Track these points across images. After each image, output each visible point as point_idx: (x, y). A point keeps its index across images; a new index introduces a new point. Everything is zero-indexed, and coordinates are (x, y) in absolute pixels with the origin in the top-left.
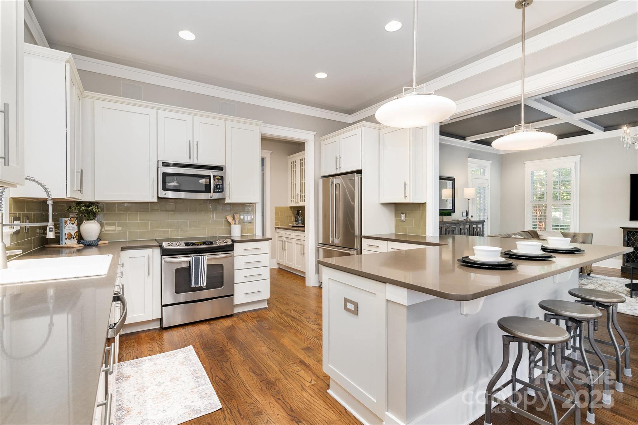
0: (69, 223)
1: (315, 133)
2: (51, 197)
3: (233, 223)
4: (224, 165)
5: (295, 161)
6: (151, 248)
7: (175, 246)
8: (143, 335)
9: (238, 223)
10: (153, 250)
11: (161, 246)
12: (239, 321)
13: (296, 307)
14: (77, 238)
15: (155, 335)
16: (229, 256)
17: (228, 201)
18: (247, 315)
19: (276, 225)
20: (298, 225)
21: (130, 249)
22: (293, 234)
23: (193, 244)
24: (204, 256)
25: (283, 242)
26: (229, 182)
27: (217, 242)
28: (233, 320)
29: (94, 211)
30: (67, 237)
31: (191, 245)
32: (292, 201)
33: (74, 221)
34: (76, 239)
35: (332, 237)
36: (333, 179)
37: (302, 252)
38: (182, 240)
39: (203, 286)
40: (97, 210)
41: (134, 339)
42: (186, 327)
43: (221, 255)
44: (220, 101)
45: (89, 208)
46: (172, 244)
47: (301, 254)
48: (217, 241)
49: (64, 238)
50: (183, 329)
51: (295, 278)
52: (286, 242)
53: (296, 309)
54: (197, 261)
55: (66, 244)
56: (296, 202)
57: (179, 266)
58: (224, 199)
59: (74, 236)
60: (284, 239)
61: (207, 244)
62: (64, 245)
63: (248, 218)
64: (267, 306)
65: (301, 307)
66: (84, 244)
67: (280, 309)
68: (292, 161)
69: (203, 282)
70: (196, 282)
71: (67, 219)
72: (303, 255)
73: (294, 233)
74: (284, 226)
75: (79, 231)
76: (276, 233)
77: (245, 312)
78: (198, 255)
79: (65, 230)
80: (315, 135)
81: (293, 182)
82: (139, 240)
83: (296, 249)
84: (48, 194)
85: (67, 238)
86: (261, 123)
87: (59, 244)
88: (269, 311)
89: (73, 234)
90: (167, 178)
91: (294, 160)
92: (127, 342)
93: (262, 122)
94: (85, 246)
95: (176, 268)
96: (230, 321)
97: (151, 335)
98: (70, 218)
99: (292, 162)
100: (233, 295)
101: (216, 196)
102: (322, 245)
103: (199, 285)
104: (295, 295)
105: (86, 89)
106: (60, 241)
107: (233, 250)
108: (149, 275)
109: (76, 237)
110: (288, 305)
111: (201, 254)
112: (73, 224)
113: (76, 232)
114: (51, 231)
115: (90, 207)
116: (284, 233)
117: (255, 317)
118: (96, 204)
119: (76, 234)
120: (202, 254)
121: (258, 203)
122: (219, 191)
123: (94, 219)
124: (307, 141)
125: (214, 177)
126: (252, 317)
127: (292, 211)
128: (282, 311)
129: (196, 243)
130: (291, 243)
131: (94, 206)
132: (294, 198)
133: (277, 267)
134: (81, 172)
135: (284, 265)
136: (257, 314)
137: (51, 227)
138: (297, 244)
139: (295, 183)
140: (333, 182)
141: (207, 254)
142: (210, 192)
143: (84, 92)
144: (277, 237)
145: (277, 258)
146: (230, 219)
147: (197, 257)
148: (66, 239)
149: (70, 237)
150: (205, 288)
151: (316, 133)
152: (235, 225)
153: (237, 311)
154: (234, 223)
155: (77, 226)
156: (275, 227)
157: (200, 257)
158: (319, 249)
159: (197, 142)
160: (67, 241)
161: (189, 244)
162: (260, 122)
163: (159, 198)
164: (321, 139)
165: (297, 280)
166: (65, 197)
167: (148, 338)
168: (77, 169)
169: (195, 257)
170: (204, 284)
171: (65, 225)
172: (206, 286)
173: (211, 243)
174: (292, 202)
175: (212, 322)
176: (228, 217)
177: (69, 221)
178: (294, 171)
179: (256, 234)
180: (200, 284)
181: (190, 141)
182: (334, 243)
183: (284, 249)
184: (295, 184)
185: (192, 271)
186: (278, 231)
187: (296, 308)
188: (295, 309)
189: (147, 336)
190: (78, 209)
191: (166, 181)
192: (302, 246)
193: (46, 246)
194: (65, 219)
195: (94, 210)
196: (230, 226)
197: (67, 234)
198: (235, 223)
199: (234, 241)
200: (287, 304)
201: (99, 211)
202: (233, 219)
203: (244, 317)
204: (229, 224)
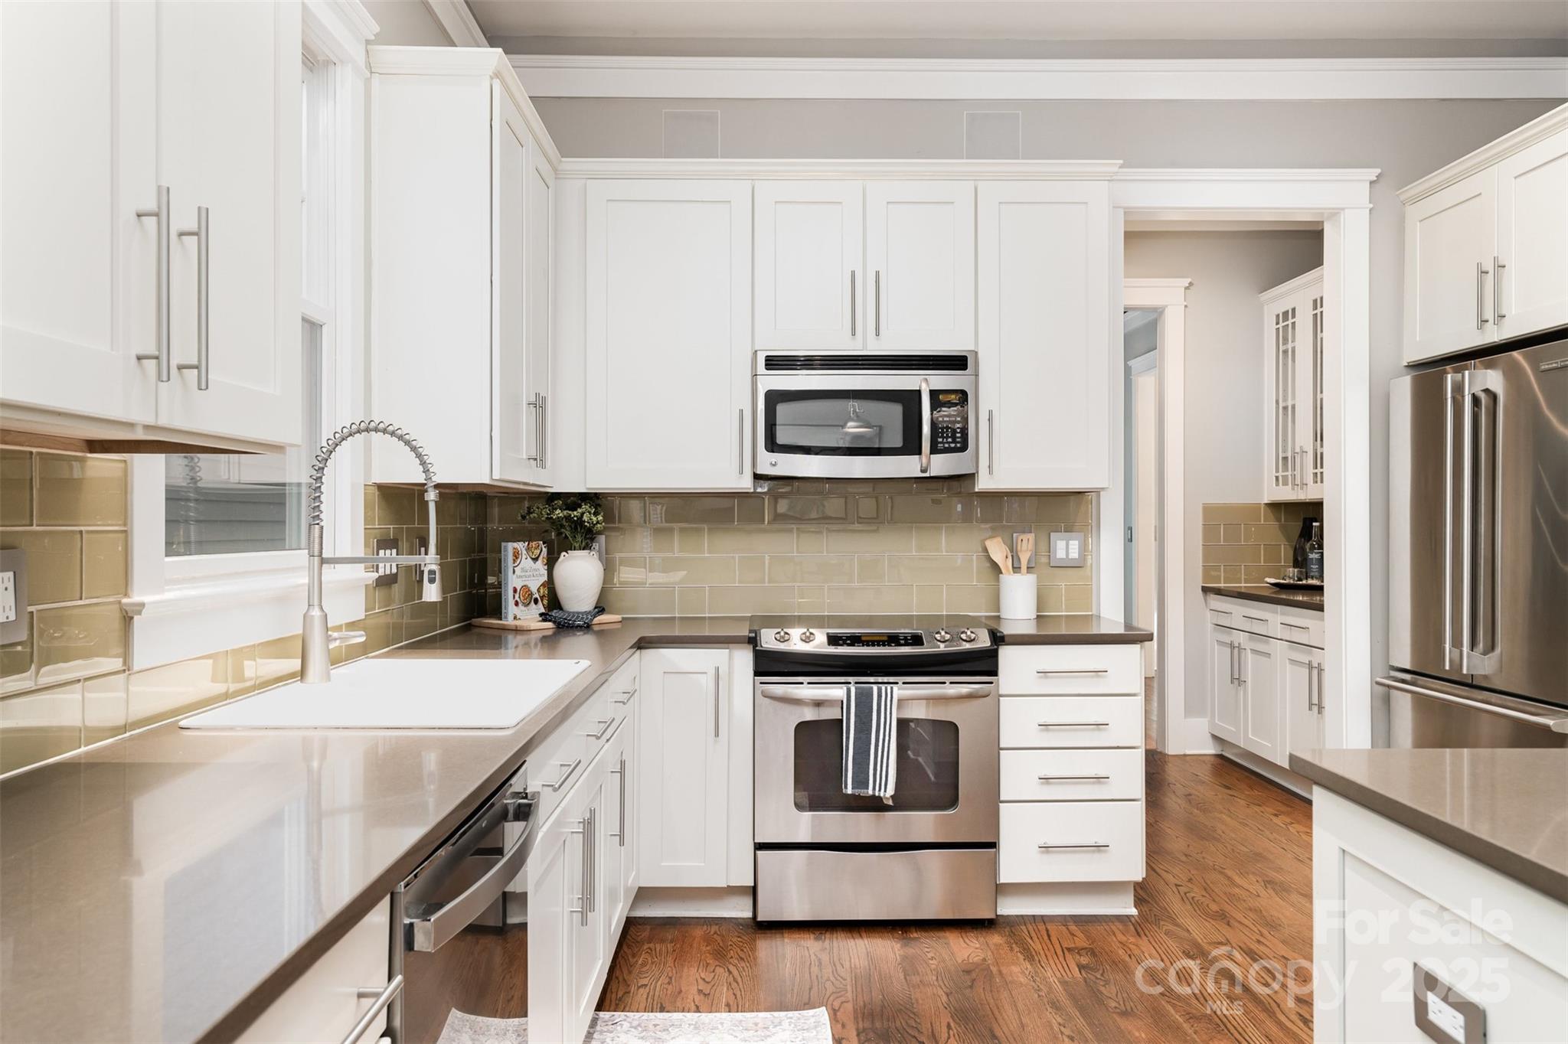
0: (524, 557)
1: (1372, 173)
2: (434, 479)
3: (1007, 567)
4: (972, 348)
5: (1294, 310)
6: (726, 645)
7: (797, 642)
8: (698, 932)
9: (1029, 569)
10: (730, 652)
11: (753, 641)
12: (1012, 949)
13: (1262, 939)
14: (545, 602)
15: (730, 943)
16: (980, 694)
17: (983, 484)
18: (1047, 931)
19: (1205, 580)
20: (1304, 582)
21: (663, 645)
22: (1275, 618)
23: (855, 640)
24: (889, 687)
25: (1236, 650)
26: (991, 412)
27: (938, 636)
28: (990, 943)
29: (585, 521)
30: (519, 597)
31: (849, 645)
32: (1277, 478)
33: (539, 551)
34: (544, 605)
35: (1457, 643)
36: (1456, 371)
37: (1315, 700)
38: (819, 621)
39: (882, 795)
40: (594, 519)
41: (671, 942)
42: (828, 935)
43: (951, 687)
44: (965, 113)
45: (575, 513)
46: (787, 637)
47: (1310, 709)
48: (938, 633)
49: (511, 602)
50: (816, 939)
51: (1283, 808)
52: (1249, 651)
53: (1262, 948)
54: (864, 702)
55: (515, 618)
56: (1294, 484)
57: (809, 714)
58: (971, 477)
59: (537, 596)
60: (1241, 638)
61: (903, 642)
62: (509, 621)
63: (1066, 547)
64: (1134, 911)
65: (1284, 942)
66: (554, 622)
67: (1186, 934)
68: (1280, 311)
69: (885, 784)
70: (861, 781)
71: (521, 546)
72: (1320, 712)
73: (1283, 614)
74: (1243, 586)
75: (550, 584)
76: (1208, 614)
77: (1043, 919)
78: (872, 679)
79: (515, 576)
80: (1372, 183)
81: (1285, 399)
82: (707, 615)
83: (1290, 682)
84: (426, 471)
85: (518, 600)
86: (1116, 169)
87: (501, 620)
88: (1138, 934)
89: (534, 589)
90: (782, 409)
91: (1289, 308)
92: (651, 945)
93: (1121, 162)
94: (558, 627)
95: (797, 723)
96: (978, 946)
97: (718, 939)
98: (527, 543)
99: (1278, 316)
100: (993, 845)
101: (941, 465)
102: (1407, 677)
103: (870, 792)
104: (1269, 883)
105: (566, 151)
106: (503, 611)
107: (994, 672)
108: (717, 734)
109: (542, 601)
110: (1228, 924)
111: (880, 679)
112: (535, 560)
113: (543, 585)
114: (432, 581)
115: (576, 510)
116: (1238, 611)
117: (1076, 948)
118: (593, 499)
119: (542, 591)
120: (886, 679)
121: (1103, 489)
122: (953, 445)
123: (587, 547)
124: (1335, 213)
125: (934, 394)
126: (1065, 945)
127: (1279, 520)
128: (1196, 945)
129: (863, 639)
130: (1268, 655)
131: (587, 507)
132: (1285, 469)
133: (1210, 749)
134: (539, 405)
135: (1240, 747)
136: (1088, 938)
137: (434, 567)
138: (1293, 661)
139: (1290, 403)
140: (1458, 388)
141: (901, 679)
142: (920, 453)
143: (561, 161)
144: (1210, 626)
145: (1213, 716)
146: (998, 551)
147: (863, 688)
148: (517, 604)
149: (527, 598)
150: (890, 803)
151: (1379, 171)
152: (1017, 576)
153: (1009, 907)
154: (1013, 567)
155: (546, 567)
156: (1202, 587)
157: (875, 688)
158: (1394, 693)
159: (877, 273)
160: (520, 611)
161: (840, 638)
162: (1112, 166)
163: (757, 477)
164: (1402, 197)
165: (1288, 820)
166: (487, 481)
167: (708, 948)
168: (526, 396)
169: (856, 689)
170: (885, 791)
171: (514, 561)
172: (892, 796)
173: (917, 640)
174: (1277, 484)
175: (915, 935)
176: (989, 544)
177: (524, 552)
178: (1285, 352)
179: (1101, 615)
180: (874, 789)
181: (853, 274)
182: (1465, 671)
183: (1237, 680)
184: (1293, 407)
185: (848, 738)
186: (1217, 602)
187: (1259, 942)
188: (1254, 946)
189: (708, 940)
190: (548, 514)
191: (777, 423)
192: (1315, 672)
193: (476, 621)
194: (515, 545)
195: (585, 518)
196: (998, 580)
197: (518, 590)
198: (1016, 569)
199: (998, 639)
200: (1222, 917)
201: (598, 522)
202: (1012, 551)
203: (1035, 938)
204: (996, 569)
